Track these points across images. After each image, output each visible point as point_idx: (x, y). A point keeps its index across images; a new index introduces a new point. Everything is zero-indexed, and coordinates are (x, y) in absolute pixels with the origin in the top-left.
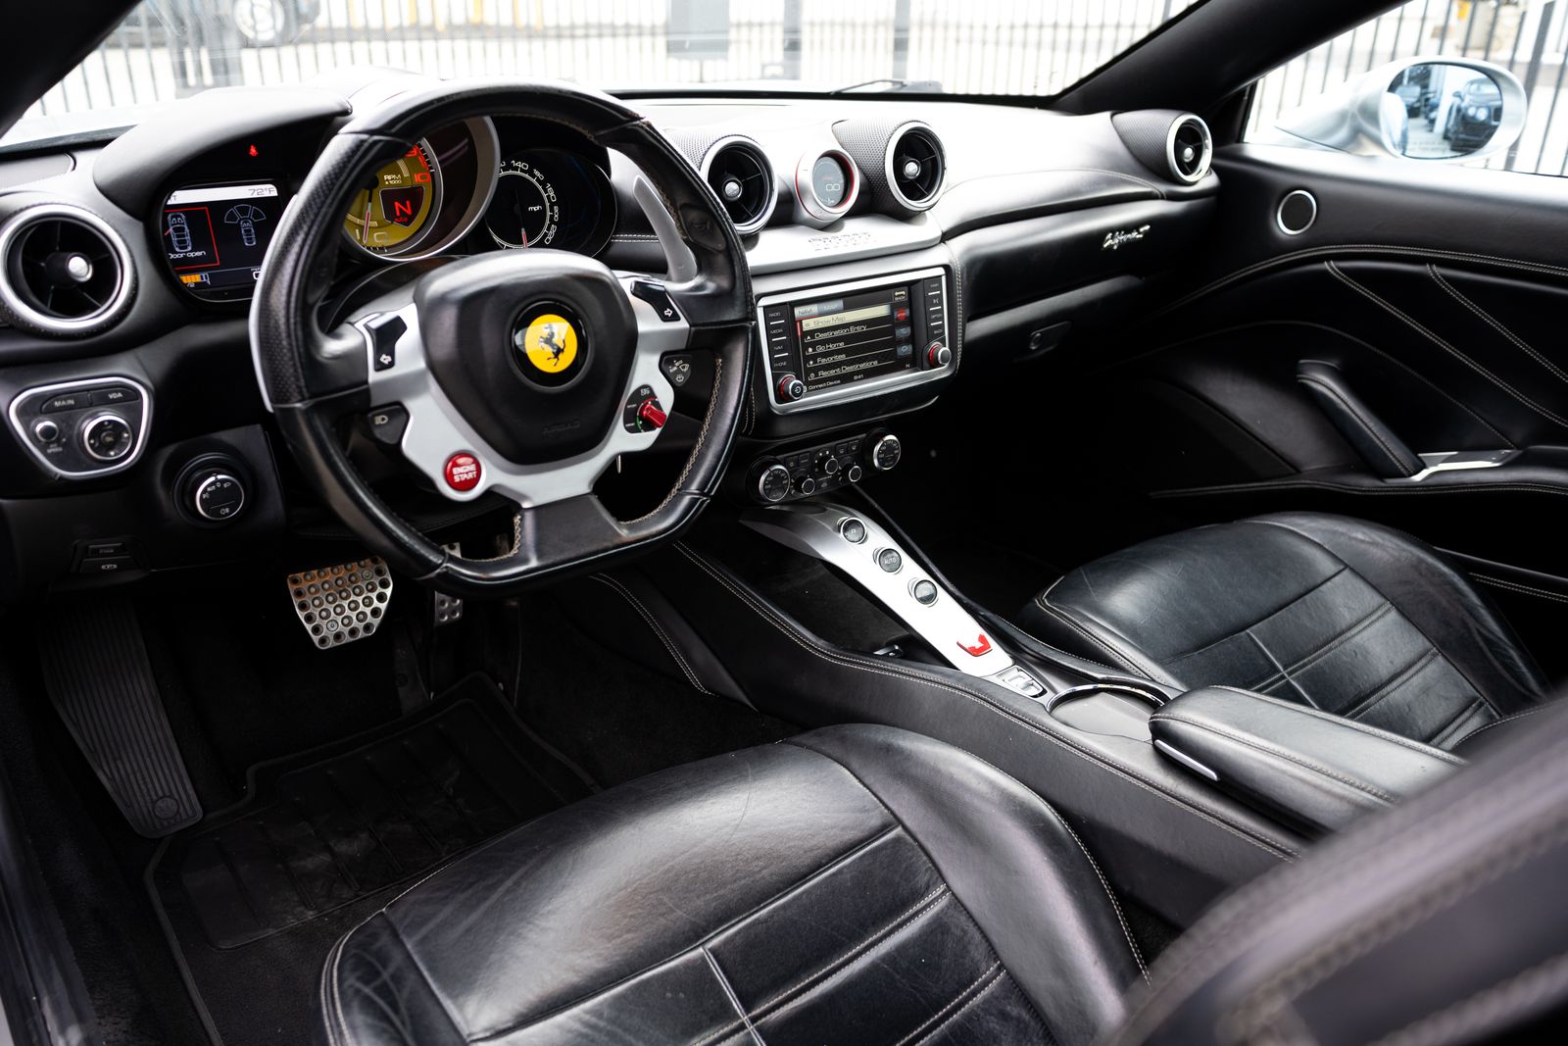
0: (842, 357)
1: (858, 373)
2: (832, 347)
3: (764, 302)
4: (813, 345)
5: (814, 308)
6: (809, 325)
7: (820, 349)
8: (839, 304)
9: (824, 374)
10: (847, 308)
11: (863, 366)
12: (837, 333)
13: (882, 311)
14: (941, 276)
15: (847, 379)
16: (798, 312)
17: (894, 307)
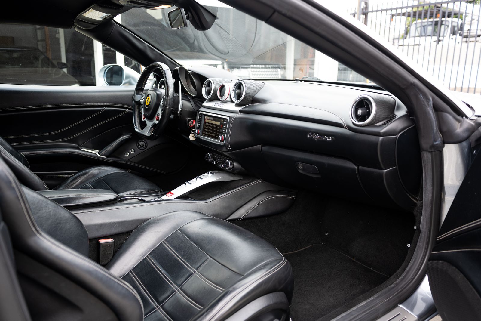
0: (210, 131)
1: (212, 136)
2: (209, 128)
3: (200, 112)
4: (207, 126)
5: (208, 118)
6: (207, 121)
7: (207, 127)
8: (212, 118)
9: (207, 133)
10: (214, 120)
11: (213, 135)
12: (211, 125)
13: (219, 123)
14: (228, 119)
15: (210, 136)
16: (206, 117)
17: (221, 124)
